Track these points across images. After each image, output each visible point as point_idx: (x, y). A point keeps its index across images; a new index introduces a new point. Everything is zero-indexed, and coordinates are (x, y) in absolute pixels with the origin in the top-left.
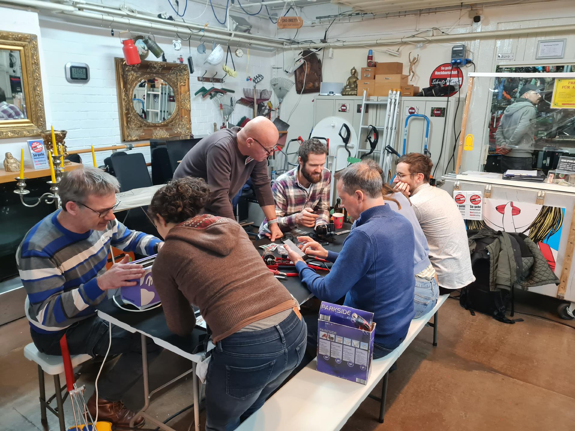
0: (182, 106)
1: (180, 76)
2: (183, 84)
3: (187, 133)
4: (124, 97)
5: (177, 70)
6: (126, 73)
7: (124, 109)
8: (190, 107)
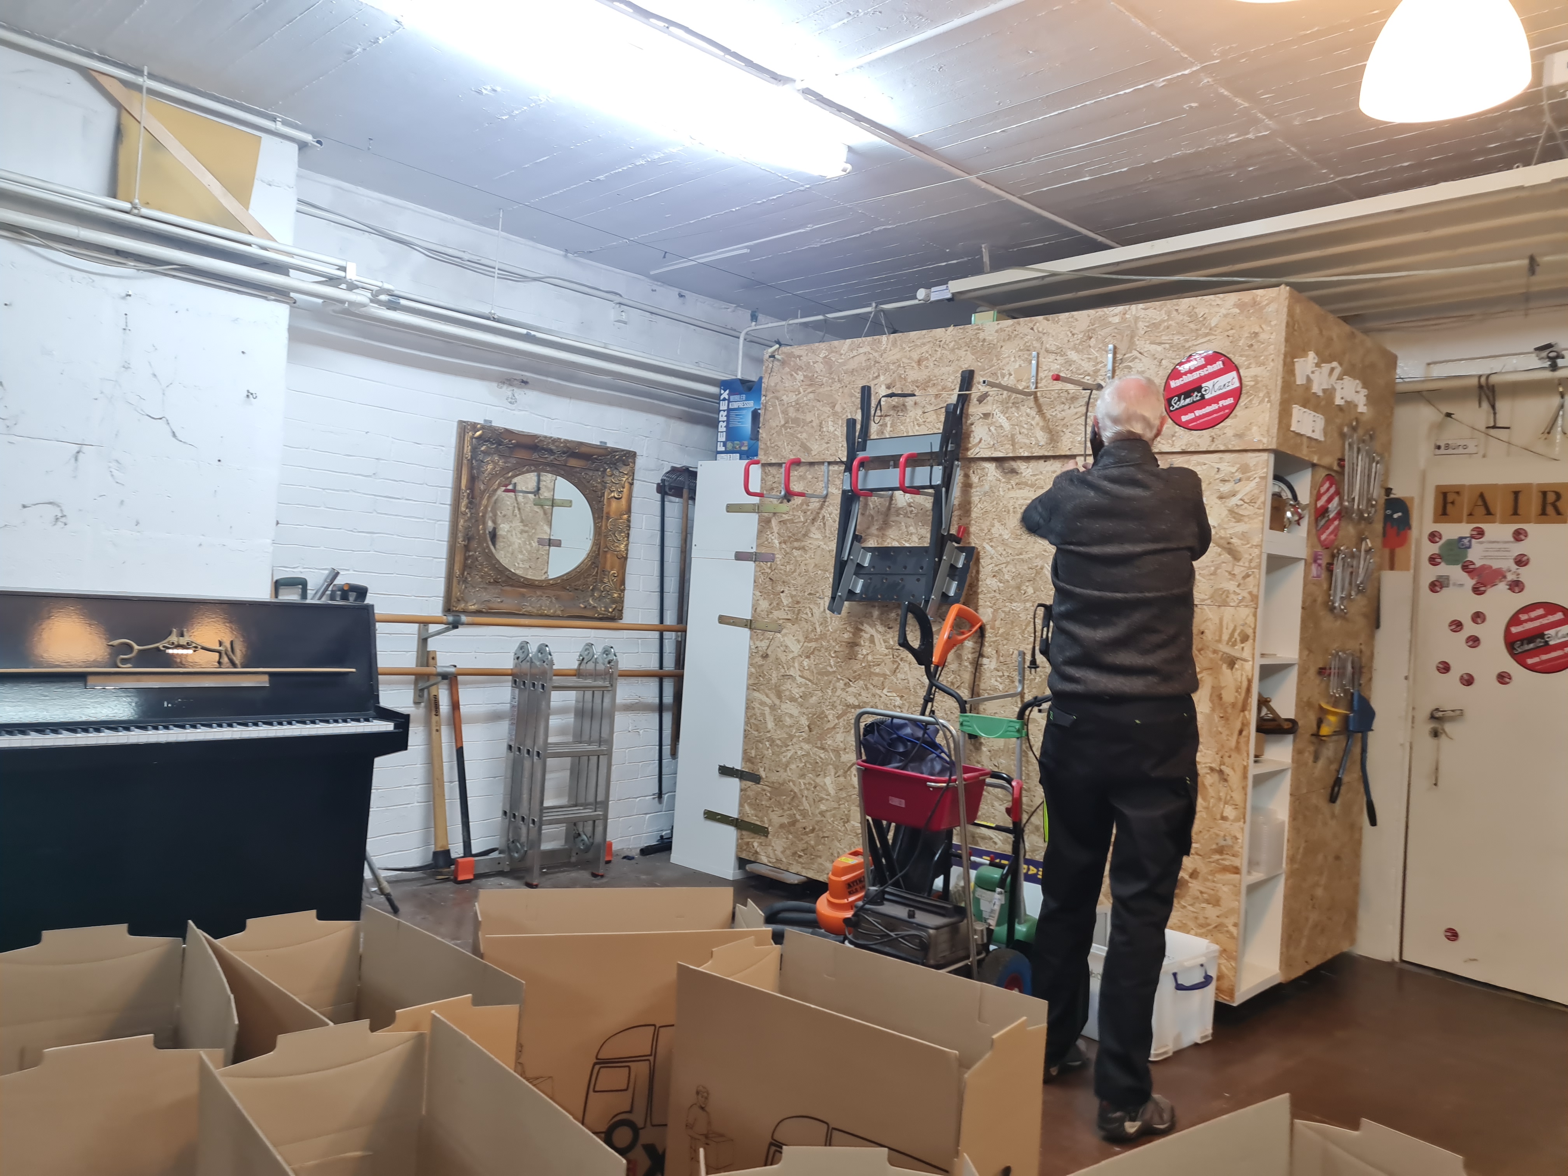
0: (607, 547)
1: (611, 476)
2: (616, 496)
3: (610, 610)
4: (463, 509)
5: (605, 463)
6: (481, 457)
7: (460, 535)
8: (627, 550)
